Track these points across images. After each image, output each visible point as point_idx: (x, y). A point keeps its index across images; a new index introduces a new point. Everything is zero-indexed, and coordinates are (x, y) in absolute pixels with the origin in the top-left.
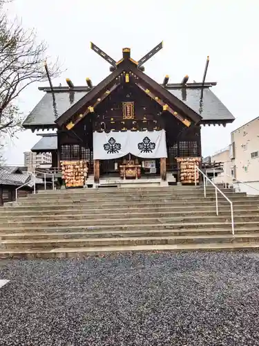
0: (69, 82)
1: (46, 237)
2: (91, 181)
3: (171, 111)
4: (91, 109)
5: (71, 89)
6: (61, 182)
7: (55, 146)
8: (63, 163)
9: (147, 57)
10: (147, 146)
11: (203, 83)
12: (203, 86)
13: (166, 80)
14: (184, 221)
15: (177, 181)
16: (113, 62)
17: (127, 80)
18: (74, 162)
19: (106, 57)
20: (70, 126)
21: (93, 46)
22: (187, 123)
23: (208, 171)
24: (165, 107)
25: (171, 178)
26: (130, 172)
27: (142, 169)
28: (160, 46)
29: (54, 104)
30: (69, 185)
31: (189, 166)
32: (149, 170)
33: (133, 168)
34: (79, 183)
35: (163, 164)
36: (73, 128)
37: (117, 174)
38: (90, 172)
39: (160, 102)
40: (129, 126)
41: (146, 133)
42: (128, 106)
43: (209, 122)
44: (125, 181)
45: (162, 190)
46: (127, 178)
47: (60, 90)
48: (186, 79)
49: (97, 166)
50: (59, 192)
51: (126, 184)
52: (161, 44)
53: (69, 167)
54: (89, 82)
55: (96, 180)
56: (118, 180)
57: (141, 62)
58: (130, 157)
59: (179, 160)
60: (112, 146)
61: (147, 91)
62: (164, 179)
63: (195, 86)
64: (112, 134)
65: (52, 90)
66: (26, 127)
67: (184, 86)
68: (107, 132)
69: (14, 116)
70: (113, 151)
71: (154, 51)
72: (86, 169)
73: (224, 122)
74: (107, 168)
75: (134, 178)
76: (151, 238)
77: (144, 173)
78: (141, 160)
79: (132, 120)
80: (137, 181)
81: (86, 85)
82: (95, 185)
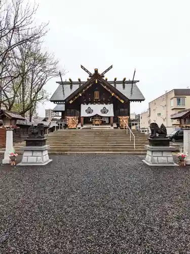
0: (70, 80)
1: (63, 148)
2: (79, 126)
3: (115, 96)
4: (80, 95)
5: (71, 83)
6: (66, 126)
7: (64, 109)
8: (68, 117)
9: (106, 72)
10: (104, 111)
11: (133, 81)
12: (133, 82)
13: (115, 79)
14: (116, 143)
15: (118, 127)
16: (90, 74)
17: (96, 82)
18: (72, 117)
19: (87, 72)
20: (71, 102)
21: (82, 67)
22: (123, 102)
23: (132, 123)
24: (113, 94)
25: (115, 125)
26: (97, 122)
27: (102, 121)
28: (111, 67)
29: (63, 91)
30: (70, 127)
31: (124, 120)
32: (105, 122)
33: (98, 121)
34: (74, 127)
35: (112, 119)
36: (72, 103)
37: (91, 123)
38: (79, 122)
39: (111, 92)
40: (97, 102)
41: (105, 105)
42: (97, 93)
43: (133, 100)
44: (94, 126)
45: (110, 131)
46: (96, 125)
47: (66, 83)
48: (125, 79)
49: (82, 120)
50: (65, 130)
51: (95, 128)
52: (112, 66)
53: (70, 120)
54: (79, 80)
55: (82, 126)
56: (91, 126)
57: (102, 74)
58: (97, 116)
59: (119, 117)
60: (89, 111)
61: (105, 87)
62: (112, 126)
63: (129, 82)
64: (89, 105)
65: (62, 83)
66: (51, 101)
67: (124, 82)
68: (87, 104)
69: (44, 94)
70: (89, 113)
71: (108, 69)
72: (77, 121)
73: (140, 101)
74: (87, 120)
75: (98, 125)
76: (103, 149)
77: (103, 123)
78: (102, 117)
79: (98, 99)
80: (100, 126)
81: (78, 81)
82: (81, 128)
